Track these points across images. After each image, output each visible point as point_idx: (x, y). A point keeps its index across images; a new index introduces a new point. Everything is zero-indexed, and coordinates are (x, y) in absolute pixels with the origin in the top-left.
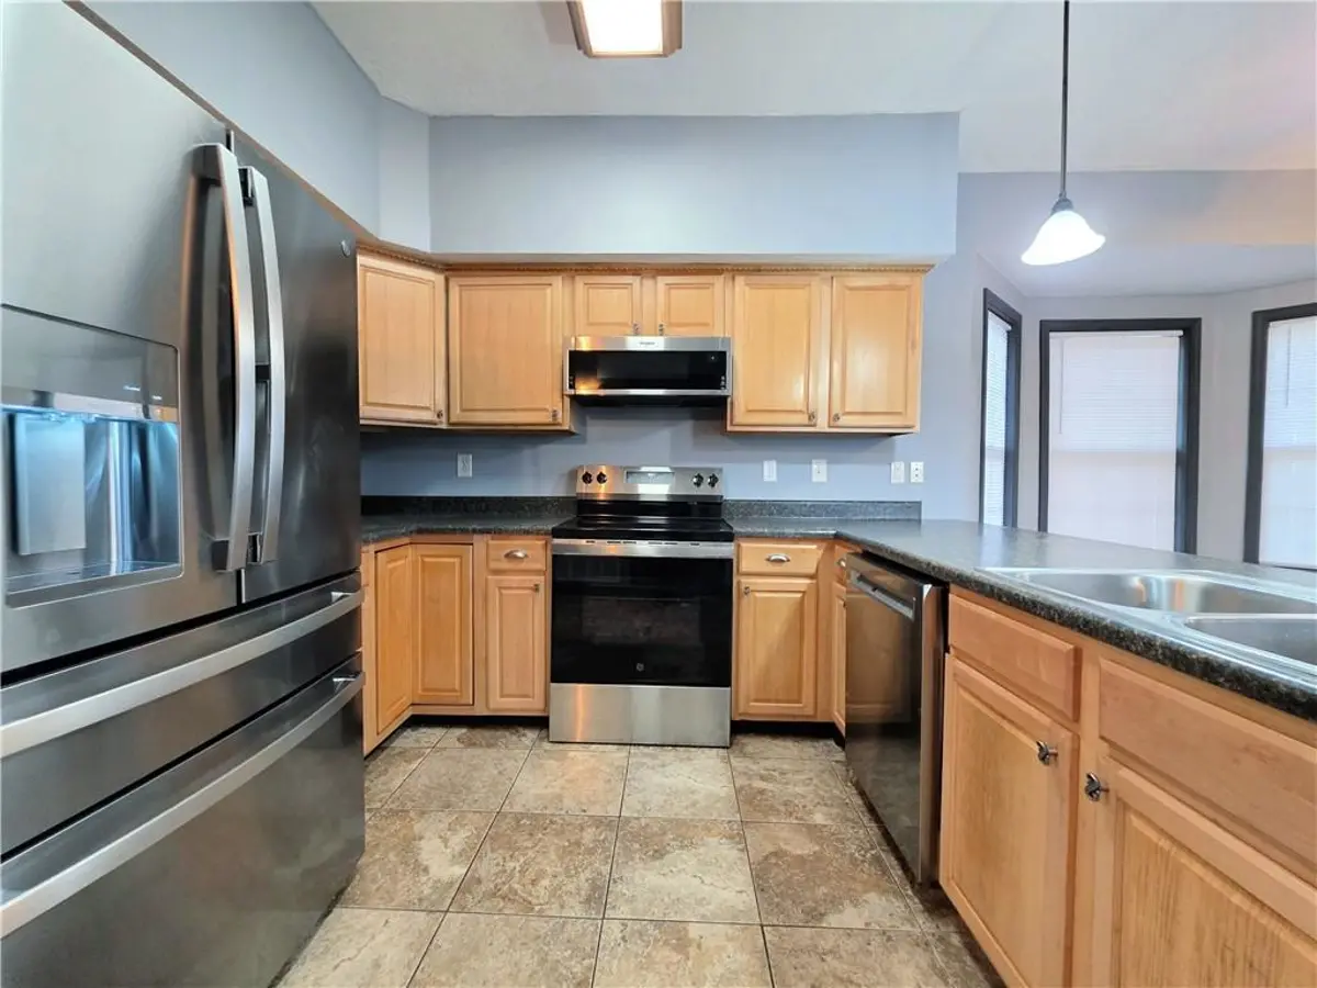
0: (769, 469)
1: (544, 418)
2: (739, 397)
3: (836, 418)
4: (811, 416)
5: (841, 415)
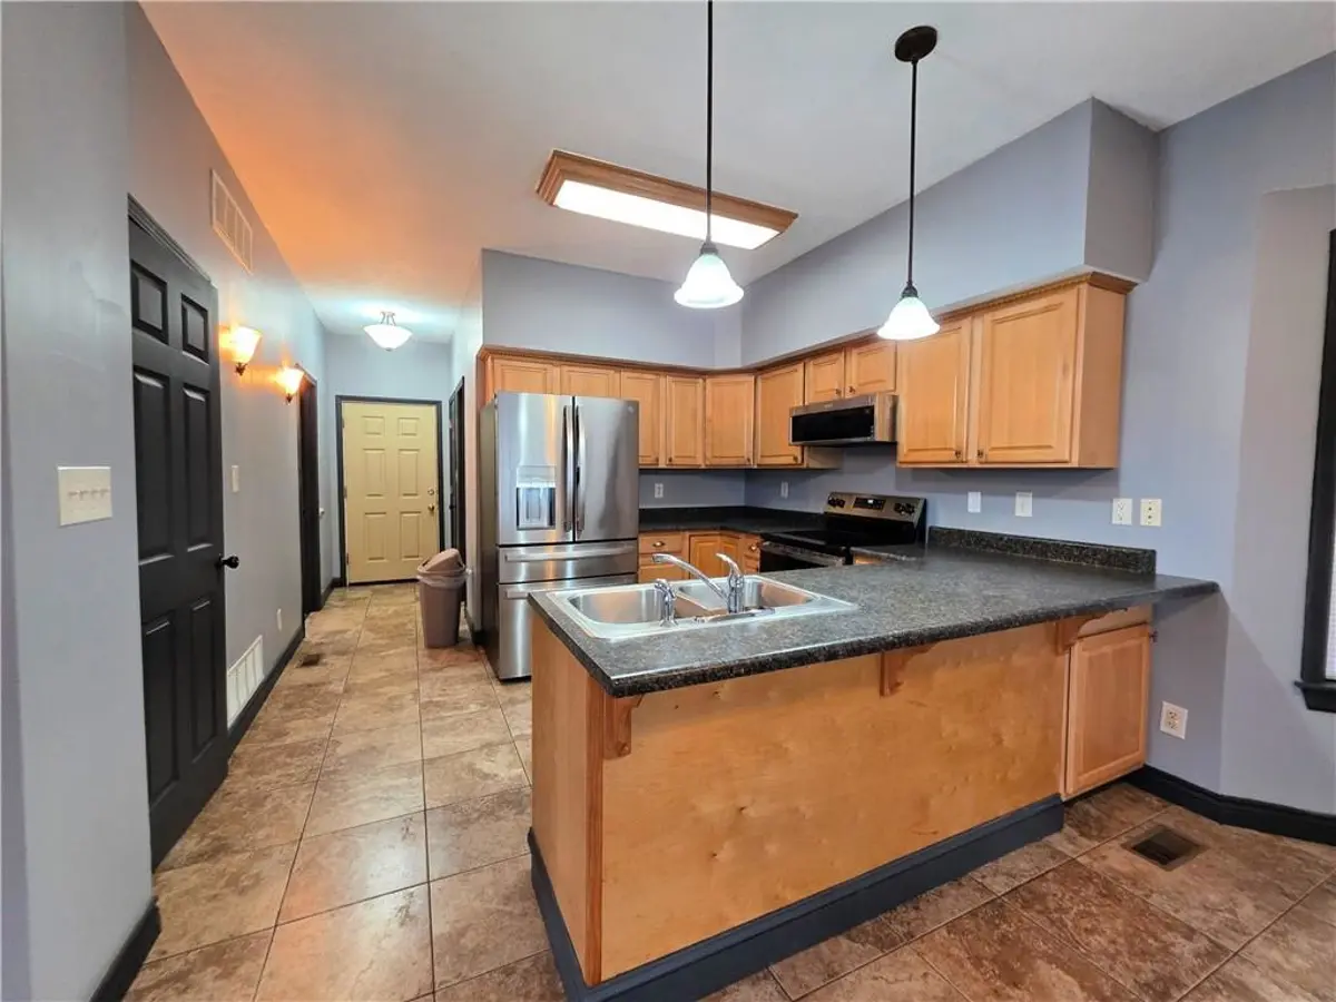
0: (974, 501)
2: (903, 438)
3: (980, 454)
4: (958, 453)
5: (986, 451)
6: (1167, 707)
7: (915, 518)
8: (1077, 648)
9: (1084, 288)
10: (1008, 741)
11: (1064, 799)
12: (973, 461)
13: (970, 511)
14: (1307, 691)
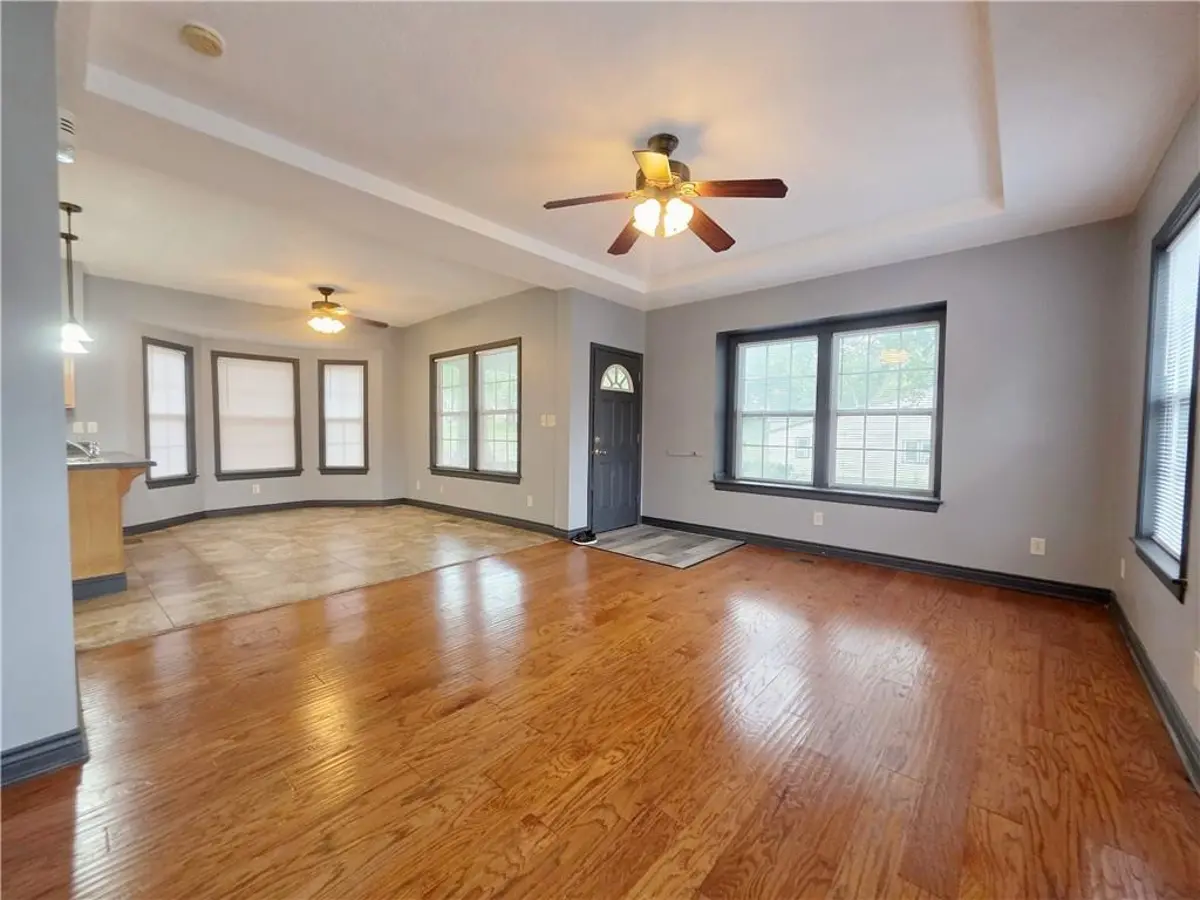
14: (147, 483)
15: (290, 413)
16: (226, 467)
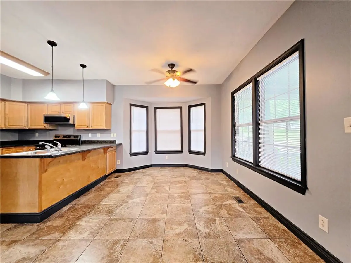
0: (90, 135)
1: (43, 127)
2: (76, 123)
3: (92, 127)
4: (88, 126)
5: (93, 126)
6: (118, 160)
7: (79, 139)
8: (107, 153)
9: (106, 104)
10: (99, 167)
11: (107, 175)
12: (91, 128)
13: (90, 137)
14: (130, 154)
15: (179, 128)
16: (158, 149)
